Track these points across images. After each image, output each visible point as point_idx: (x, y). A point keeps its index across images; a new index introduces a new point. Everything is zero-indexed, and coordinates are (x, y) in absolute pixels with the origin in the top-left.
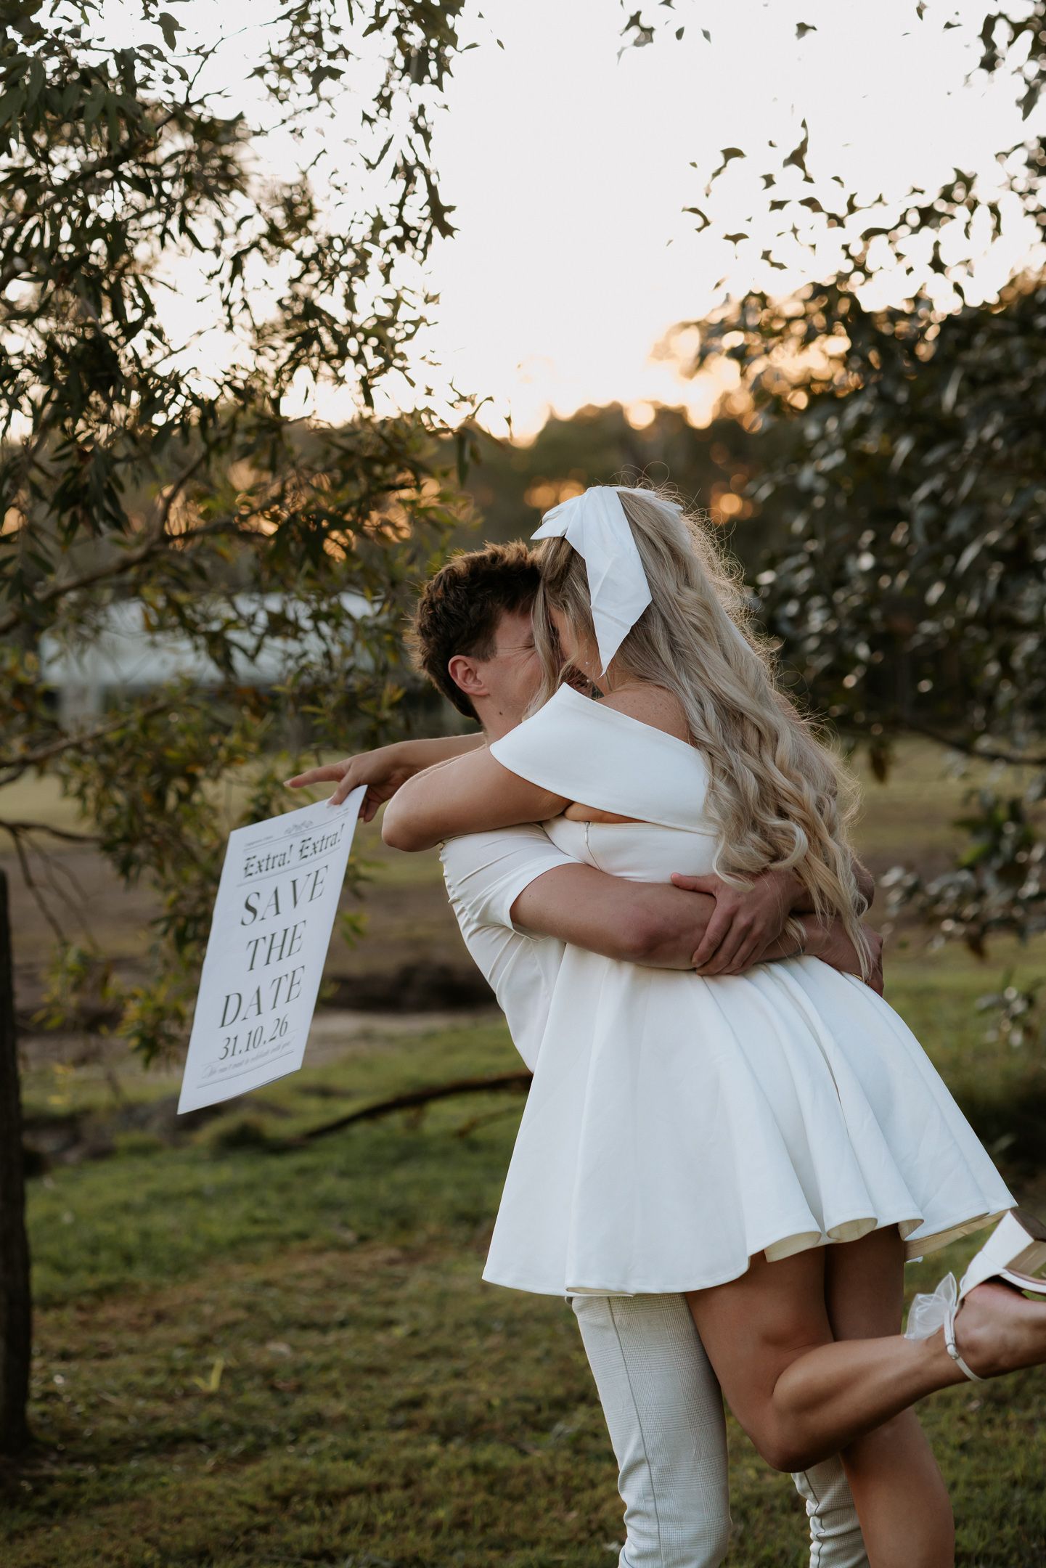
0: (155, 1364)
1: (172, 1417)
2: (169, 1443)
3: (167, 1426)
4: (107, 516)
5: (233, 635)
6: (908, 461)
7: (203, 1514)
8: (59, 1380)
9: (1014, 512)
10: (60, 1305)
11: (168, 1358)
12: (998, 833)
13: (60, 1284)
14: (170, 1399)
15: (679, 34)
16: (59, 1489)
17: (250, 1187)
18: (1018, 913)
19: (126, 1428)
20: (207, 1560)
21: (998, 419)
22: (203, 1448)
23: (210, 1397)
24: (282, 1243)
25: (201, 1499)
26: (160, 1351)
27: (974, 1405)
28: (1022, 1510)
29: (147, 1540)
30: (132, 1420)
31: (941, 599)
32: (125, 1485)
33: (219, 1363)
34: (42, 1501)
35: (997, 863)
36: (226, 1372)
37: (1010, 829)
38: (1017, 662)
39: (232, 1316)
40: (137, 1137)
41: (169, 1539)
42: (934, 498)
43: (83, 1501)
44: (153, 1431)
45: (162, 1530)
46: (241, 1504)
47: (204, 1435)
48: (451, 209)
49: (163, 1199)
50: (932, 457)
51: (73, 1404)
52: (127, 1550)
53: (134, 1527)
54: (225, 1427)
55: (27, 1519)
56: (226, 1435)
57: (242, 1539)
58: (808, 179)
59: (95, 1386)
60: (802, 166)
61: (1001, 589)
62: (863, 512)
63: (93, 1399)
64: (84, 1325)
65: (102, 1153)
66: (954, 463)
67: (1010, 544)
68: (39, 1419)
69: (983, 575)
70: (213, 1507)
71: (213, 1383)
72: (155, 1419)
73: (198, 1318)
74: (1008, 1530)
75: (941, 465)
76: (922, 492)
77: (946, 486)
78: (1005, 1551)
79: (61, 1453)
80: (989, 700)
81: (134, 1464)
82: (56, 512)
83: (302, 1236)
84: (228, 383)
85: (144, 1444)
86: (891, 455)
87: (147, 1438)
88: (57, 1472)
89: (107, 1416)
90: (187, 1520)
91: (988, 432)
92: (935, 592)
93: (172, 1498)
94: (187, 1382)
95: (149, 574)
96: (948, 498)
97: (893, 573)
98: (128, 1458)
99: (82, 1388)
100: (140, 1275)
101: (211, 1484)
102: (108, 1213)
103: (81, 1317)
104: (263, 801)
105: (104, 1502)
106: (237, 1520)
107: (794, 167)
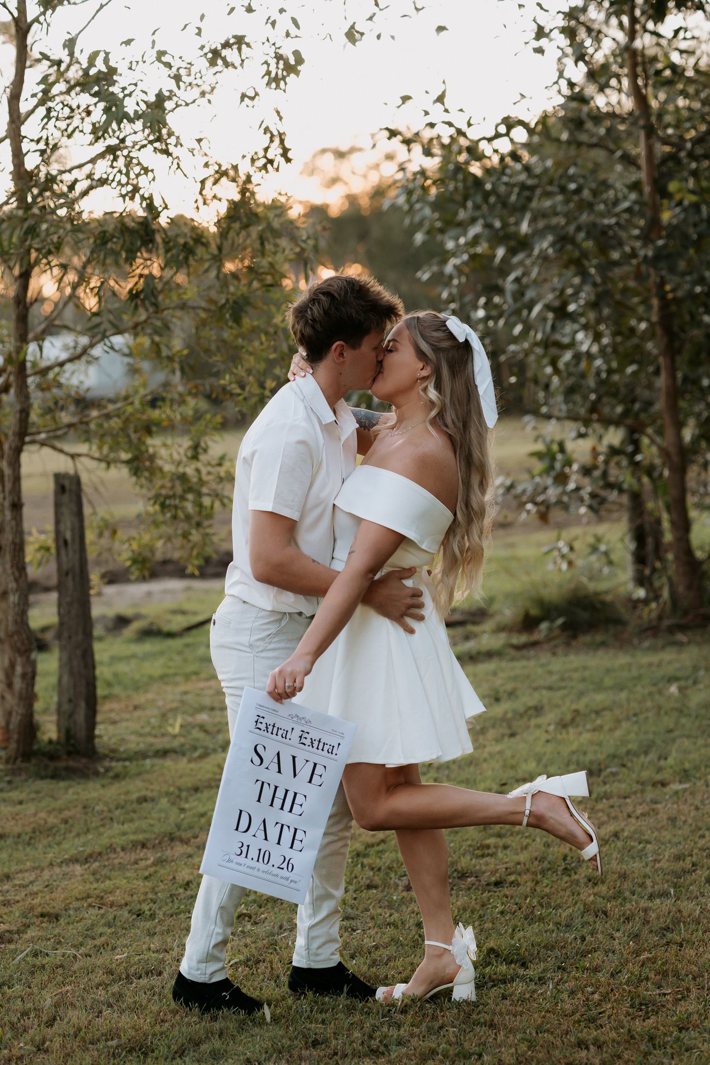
0: (142, 724)
3: (159, 747)
6: (503, 260)
9: (559, 286)
11: (149, 722)
12: (553, 459)
14: (157, 737)
15: (379, 37)
16: (116, 770)
17: (162, 653)
18: (565, 499)
19: (140, 748)
21: (550, 238)
22: (180, 755)
23: (177, 736)
24: (187, 677)
26: (143, 720)
27: (552, 727)
29: (169, 785)
30: (141, 745)
31: (521, 333)
32: (147, 768)
33: (177, 722)
34: (111, 774)
35: (553, 474)
36: (182, 726)
37: (559, 456)
38: (561, 365)
41: (178, 784)
42: (517, 280)
43: (130, 774)
44: (153, 749)
45: (174, 781)
47: (178, 750)
50: (516, 260)
52: (161, 788)
53: (160, 781)
54: (188, 747)
55: (108, 780)
56: (189, 750)
58: (446, 111)
60: (443, 104)
61: (553, 327)
62: (479, 287)
66: (528, 262)
67: (557, 304)
69: (545, 320)
71: (177, 730)
72: (151, 744)
73: (156, 707)
75: (521, 263)
76: (512, 277)
77: (524, 275)
79: (113, 758)
80: (547, 387)
81: (148, 761)
83: (196, 673)
85: (150, 754)
86: (494, 256)
87: (151, 751)
88: (113, 764)
89: (129, 743)
91: (545, 245)
92: (518, 329)
93: (173, 771)
94: (163, 730)
96: (525, 280)
97: (496, 319)
98: (145, 759)
104: (197, 440)
105: (141, 774)
107: (438, 104)
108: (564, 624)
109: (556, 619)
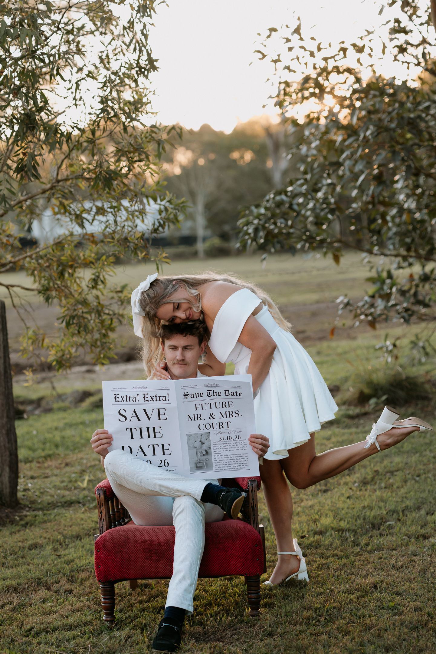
0: (64, 479)
1: (69, 495)
2: (69, 504)
3: (68, 498)
4: (33, 175)
5: (85, 215)
6: (340, 144)
7: (79, 525)
8: (30, 485)
10: (31, 462)
11: (69, 477)
13: (31, 454)
14: (69, 490)
16: (28, 519)
18: (387, 312)
19: (53, 499)
20: (79, 538)
21: (372, 128)
22: (81, 505)
23: (84, 489)
25: (79, 520)
26: (67, 475)
27: (356, 485)
28: (365, 515)
29: (59, 533)
30: (56, 497)
31: (357, 195)
32: (52, 517)
33: (87, 478)
34: (23, 522)
36: (89, 481)
37: (387, 281)
38: (388, 218)
39: (93, 463)
40: (61, 404)
41: (67, 532)
43: (37, 522)
44: (63, 500)
45: (64, 530)
46: (92, 521)
47: (81, 501)
48: (156, 61)
49: (70, 425)
50: (349, 142)
51: (34, 492)
52: (52, 536)
53: (54, 529)
54: (89, 498)
55: (17, 528)
56: (89, 501)
57: (92, 531)
58: (301, 39)
59: (43, 486)
60: (299, 34)
63: (42, 490)
64: (39, 467)
65: (49, 410)
66: (355, 145)
68: (22, 497)
70: (82, 522)
71: (85, 484)
72: (63, 496)
73: (80, 464)
74: (359, 522)
75: (351, 145)
76: (344, 155)
77: (353, 153)
78: (356, 528)
79: (30, 508)
80: (379, 233)
81: (56, 511)
82: (16, 174)
84: (76, 127)
85: (60, 504)
86: (336, 141)
87: (61, 503)
88: (28, 513)
89: (47, 496)
90: (73, 526)
91: (367, 132)
92: (354, 193)
93: (68, 520)
94: (76, 485)
95: (53, 194)
96: (354, 157)
98: (54, 509)
99: (38, 487)
100: (61, 451)
101: (83, 516)
102: (50, 430)
103: (38, 465)
104: (97, 274)
105: (45, 522)
106: (90, 526)
107: (295, 34)
108: (387, 399)
109: (381, 396)
